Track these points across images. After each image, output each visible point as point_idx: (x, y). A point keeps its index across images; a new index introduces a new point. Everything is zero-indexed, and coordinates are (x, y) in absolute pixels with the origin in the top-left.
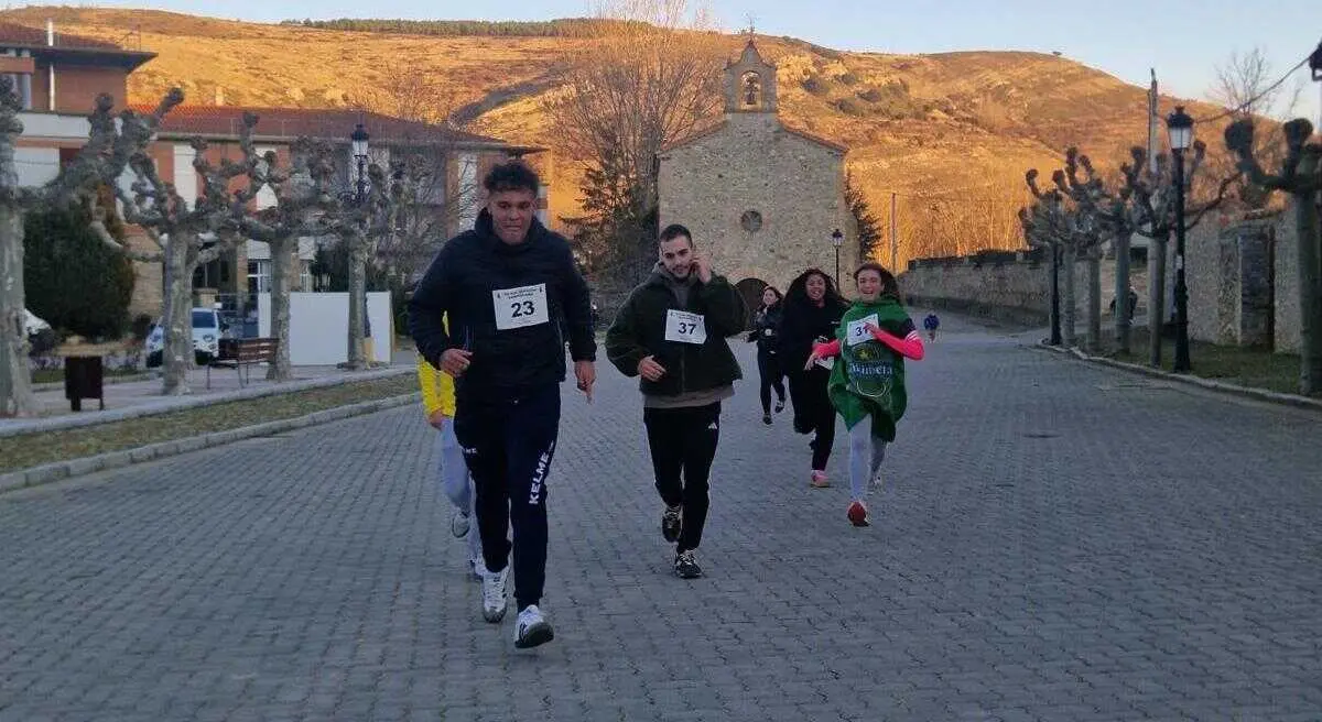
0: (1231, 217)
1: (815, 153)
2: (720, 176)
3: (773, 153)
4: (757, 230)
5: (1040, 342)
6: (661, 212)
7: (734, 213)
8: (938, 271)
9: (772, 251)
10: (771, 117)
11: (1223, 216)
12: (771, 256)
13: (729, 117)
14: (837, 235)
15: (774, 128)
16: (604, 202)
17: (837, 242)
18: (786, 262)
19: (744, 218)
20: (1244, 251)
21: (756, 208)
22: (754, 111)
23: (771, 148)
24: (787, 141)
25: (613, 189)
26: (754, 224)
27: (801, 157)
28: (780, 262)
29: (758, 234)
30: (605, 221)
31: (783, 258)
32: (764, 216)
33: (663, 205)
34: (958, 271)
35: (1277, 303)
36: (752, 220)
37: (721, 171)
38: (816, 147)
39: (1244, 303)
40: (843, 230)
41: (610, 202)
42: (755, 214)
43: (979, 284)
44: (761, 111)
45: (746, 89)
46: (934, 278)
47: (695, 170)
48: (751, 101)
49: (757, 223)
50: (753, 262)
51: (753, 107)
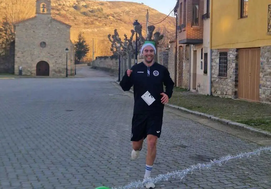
0: (163, 49)
1: (62, 26)
2: (34, 32)
3: (50, 26)
4: (45, 47)
5: (116, 81)
6: (16, 41)
7: (38, 42)
8: (103, 60)
9: (49, 53)
10: (49, 16)
11: (160, 49)
12: (49, 54)
13: (37, 15)
14: (67, 49)
15: (50, 19)
16: (3, 37)
17: (67, 51)
18: (52, 56)
19: (41, 44)
20: (163, 58)
21: (44, 41)
23: (49, 24)
24: (54, 23)
25: (6, 33)
27: (58, 28)
28: (51, 56)
29: (44, 49)
30: (3, 43)
31: (52, 55)
32: (47, 44)
33: (16, 39)
34: (107, 60)
36: (43, 44)
37: (34, 30)
38: (62, 25)
40: (69, 48)
41: (5, 37)
42: (44, 43)
43: (112, 64)
44: (47, 14)
45: (42, 7)
46: (101, 62)
47: (26, 30)
48: (43, 11)
49: (45, 45)
50: (43, 56)
51: (44, 13)
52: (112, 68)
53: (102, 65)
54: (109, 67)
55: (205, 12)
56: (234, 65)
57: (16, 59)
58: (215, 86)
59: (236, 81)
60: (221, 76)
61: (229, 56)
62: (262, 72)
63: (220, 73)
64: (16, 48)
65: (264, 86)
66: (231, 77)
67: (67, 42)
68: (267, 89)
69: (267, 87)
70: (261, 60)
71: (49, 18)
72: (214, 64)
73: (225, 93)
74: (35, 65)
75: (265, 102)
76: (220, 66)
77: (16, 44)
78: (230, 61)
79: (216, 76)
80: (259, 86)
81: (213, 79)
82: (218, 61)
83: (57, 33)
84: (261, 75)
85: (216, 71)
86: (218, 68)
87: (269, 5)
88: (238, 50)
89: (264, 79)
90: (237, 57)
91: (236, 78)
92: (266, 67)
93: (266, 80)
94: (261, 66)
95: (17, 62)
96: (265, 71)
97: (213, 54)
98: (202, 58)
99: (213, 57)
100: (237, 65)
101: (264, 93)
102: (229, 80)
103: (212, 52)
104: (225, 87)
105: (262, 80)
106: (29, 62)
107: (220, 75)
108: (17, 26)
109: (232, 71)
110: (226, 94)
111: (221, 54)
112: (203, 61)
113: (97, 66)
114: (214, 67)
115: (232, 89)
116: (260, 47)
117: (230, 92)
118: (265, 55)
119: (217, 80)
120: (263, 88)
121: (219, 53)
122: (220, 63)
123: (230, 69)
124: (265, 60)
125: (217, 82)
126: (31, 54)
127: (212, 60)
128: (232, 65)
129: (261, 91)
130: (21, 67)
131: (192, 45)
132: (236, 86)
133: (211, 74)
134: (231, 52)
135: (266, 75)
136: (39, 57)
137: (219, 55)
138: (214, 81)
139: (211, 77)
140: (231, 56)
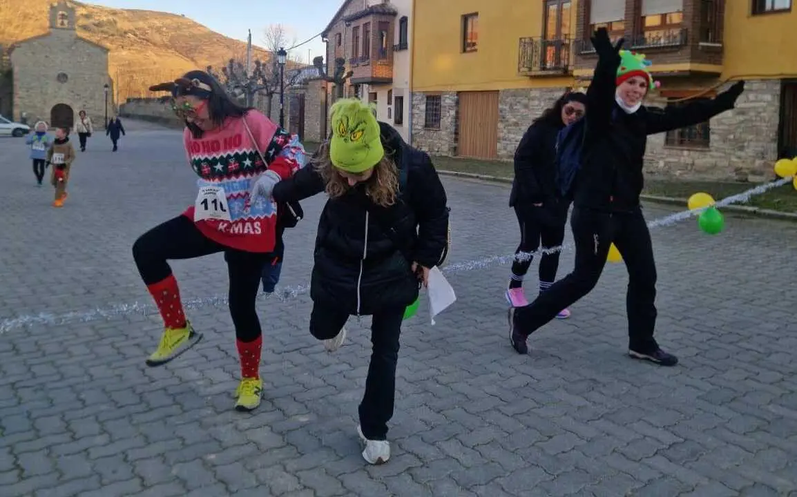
1: (92, 49)
3: (73, 48)
4: (65, 82)
6: (14, 71)
7: (55, 73)
8: (142, 104)
9: (73, 92)
10: (72, 32)
12: (72, 94)
13: (52, 30)
14: (106, 86)
15: (74, 37)
17: (106, 89)
18: (78, 97)
19: (59, 76)
21: (65, 72)
22: (64, 29)
23: (71, 46)
24: (80, 43)
26: (62, 80)
27: (87, 51)
28: (76, 97)
29: (65, 84)
31: (78, 95)
32: (69, 76)
33: (16, 69)
34: (152, 104)
35: (305, 122)
36: (62, 78)
37: (48, 54)
38: (94, 47)
39: (290, 122)
42: (65, 75)
43: (163, 110)
44: (68, 29)
45: (60, 18)
46: (140, 106)
47: (33, 53)
48: (62, 24)
49: (65, 79)
50: (63, 96)
51: (64, 27)
52: (165, 116)
53: (141, 113)
54: (158, 115)
55: (397, 42)
56: (453, 113)
57: (16, 100)
58: (418, 140)
59: (456, 133)
60: (429, 127)
61: (444, 101)
62: (502, 121)
63: (428, 123)
64: (15, 83)
65: (505, 140)
66: (447, 128)
67: (103, 75)
68: (509, 142)
69: (510, 140)
70: (500, 106)
71: (71, 35)
72: (416, 111)
73: (436, 150)
74: (48, 111)
75: (505, 160)
76: (426, 114)
77: (15, 76)
78: (445, 107)
79: (420, 128)
80: (498, 140)
81: (414, 132)
82: (423, 107)
83: (85, 60)
84: (500, 125)
85: (421, 120)
86: (424, 117)
87: (521, 39)
88: (459, 93)
89: (505, 131)
90: (457, 103)
91: (456, 129)
92: (509, 116)
93: (509, 132)
94: (501, 114)
95: (17, 105)
96: (507, 121)
97: (414, 98)
98: (389, 103)
99: (414, 102)
100: (457, 112)
101: (505, 149)
102: (443, 133)
103: (412, 94)
104: (436, 141)
105: (503, 132)
106: (39, 105)
107: (427, 126)
108: (18, 47)
109: (450, 120)
110: (438, 151)
111: (428, 98)
112: (393, 107)
113: (131, 113)
114: (416, 116)
115: (449, 145)
116: (498, 91)
117: (445, 148)
118: (508, 100)
119: (422, 133)
120: (505, 142)
121: (424, 96)
122: (427, 110)
123: (445, 118)
124: (507, 108)
125: (422, 136)
126: (42, 92)
127: (412, 107)
128: (449, 112)
129: (499, 145)
130: (24, 114)
131: (367, 85)
132: (456, 140)
133: (412, 125)
134: (448, 96)
135: (509, 125)
136: (55, 97)
137: (425, 99)
138: (416, 134)
139: (412, 129)
140: (448, 101)
